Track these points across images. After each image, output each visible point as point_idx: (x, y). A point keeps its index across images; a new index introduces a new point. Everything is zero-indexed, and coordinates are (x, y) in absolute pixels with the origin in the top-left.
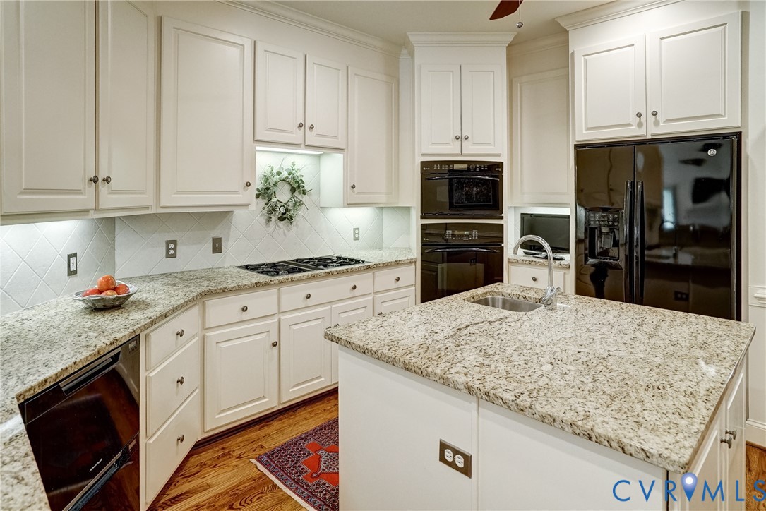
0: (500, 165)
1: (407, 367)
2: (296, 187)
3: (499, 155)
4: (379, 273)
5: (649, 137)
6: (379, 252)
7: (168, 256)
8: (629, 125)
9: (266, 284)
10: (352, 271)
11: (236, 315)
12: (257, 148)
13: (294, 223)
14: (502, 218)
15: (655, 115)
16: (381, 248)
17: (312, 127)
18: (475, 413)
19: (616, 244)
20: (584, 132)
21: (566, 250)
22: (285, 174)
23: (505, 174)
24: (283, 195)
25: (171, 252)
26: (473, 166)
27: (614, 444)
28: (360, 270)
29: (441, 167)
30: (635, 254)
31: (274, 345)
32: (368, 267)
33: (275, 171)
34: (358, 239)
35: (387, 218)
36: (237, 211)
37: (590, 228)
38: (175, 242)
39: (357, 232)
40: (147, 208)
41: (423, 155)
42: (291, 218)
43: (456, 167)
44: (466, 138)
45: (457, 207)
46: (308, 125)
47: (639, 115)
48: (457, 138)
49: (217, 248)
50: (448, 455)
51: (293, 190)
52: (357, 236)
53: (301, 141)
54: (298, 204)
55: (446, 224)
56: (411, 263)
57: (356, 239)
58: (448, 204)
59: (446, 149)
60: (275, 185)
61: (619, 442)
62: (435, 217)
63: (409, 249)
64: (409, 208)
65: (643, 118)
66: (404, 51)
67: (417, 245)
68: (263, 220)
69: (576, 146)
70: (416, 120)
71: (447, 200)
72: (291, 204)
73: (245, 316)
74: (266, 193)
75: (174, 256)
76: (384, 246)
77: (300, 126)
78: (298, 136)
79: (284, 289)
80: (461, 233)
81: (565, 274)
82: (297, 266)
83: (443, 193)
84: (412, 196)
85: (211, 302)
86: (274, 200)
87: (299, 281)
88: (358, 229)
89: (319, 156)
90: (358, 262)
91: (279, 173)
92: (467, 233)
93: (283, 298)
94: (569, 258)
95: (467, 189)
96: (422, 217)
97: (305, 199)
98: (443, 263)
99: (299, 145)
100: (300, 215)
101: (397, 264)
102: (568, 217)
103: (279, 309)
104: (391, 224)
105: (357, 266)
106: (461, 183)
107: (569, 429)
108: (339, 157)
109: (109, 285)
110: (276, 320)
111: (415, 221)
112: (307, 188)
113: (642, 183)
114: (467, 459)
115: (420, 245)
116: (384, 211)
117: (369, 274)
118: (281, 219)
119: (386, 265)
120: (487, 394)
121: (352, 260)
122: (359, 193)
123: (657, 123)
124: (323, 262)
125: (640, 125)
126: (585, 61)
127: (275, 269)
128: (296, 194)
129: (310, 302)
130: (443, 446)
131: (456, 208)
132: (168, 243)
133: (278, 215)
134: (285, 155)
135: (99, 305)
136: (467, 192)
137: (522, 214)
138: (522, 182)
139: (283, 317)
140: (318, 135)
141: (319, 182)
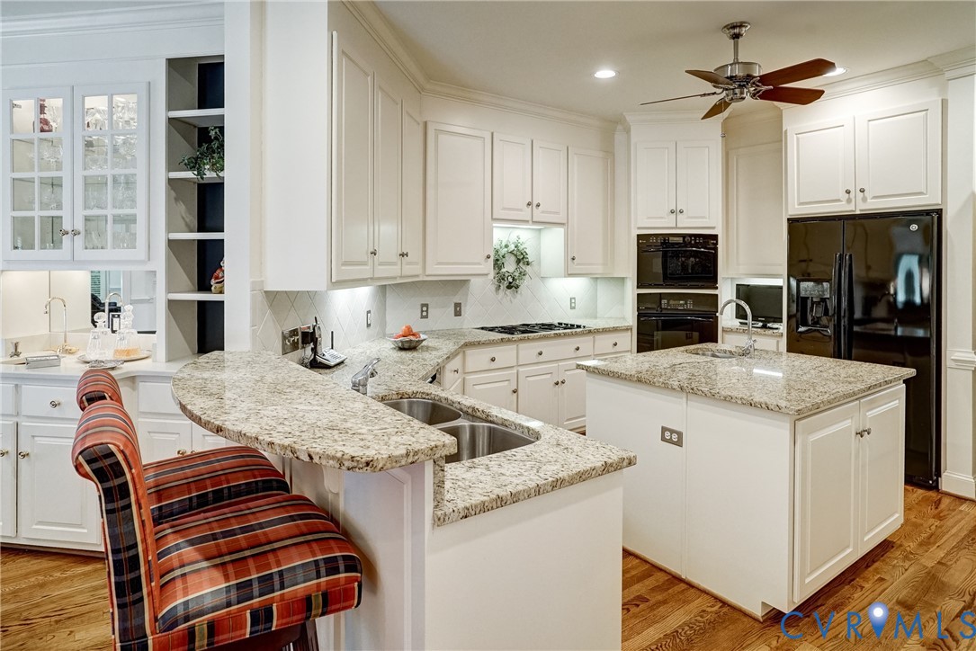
0: (715, 237)
1: (639, 381)
2: (521, 258)
3: (714, 228)
4: (598, 337)
5: (858, 212)
6: (595, 321)
7: (422, 317)
8: (839, 200)
9: (509, 340)
10: (576, 334)
11: (487, 365)
12: (494, 225)
13: (519, 292)
14: (717, 288)
15: (863, 192)
16: (596, 318)
17: (538, 205)
18: (685, 406)
19: (826, 312)
20: (796, 206)
21: (780, 320)
22: (512, 247)
23: (720, 247)
24: (510, 266)
25: (424, 314)
26: (687, 239)
27: (764, 406)
28: (582, 334)
29: (656, 240)
30: (842, 323)
31: (514, 392)
32: (590, 331)
33: (503, 244)
34: (574, 308)
35: (602, 289)
36: (474, 280)
37: (802, 298)
38: (427, 305)
39: (573, 301)
40: (417, 276)
41: (639, 228)
42: (517, 287)
43: (673, 240)
44: (681, 212)
45: (671, 279)
46: (535, 203)
47: (848, 192)
48: (672, 212)
49: (458, 313)
50: (667, 435)
51: (518, 261)
52: (573, 305)
53: (529, 218)
54: (523, 274)
55: (660, 294)
56: (627, 329)
57: (572, 308)
58: (662, 275)
59: (662, 223)
60: (503, 257)
61: (766, 404)
62: (649, 286)
63: (624, 318)
64: (623, 278)
65: (852, 195)
66: (620, 127)
67: (633, 313)
68: (493, 288)
69: (788, 219)
70: (632, 195)
71: (661, 271)
72: (517, 274)
73: (494, 365)
74: (498, 264)
75: (426, 317)
76: (598, 315)
77: (529, 204)
78: (526, 213)
79: (522, 345)
80: (676, 302)
81: (778, 342)
82: (527, 329)
83: (657, 265)
84: (628, 268)
85: (470, 352)
86: (503, 270)
87: (534, 339)
88: (574, 298)
89: (540, 229)
90: (579, 327)
91: (506, 246)
92: (681, 302)
93: (521, 353)
94: (783, 327)
95: (683, 259)
96: (638, 288)
97: (528, 269)
98: (658, 330)
99: (528, 221)
100: (525, 284)
101: (615, 330)
102: (781, 288)
103: (517, 362)
104: (605, 294)
105: (578, 330)
106: (676, 255)
107: (739, 402)
108: (560, 231)
109: (409, 332)
110: (516, 371)
111: (631, 291)
112: (530, 260)
113: (850, 256)
114: (680, 434)
115: (637, 313)
116: (599, 281)
117: (590, 338)
118: (509, 287)
119: (605, 331)
120: (692, 389)
121: (572, 326)
122: (578, 264)
123: (864, 199)
124: (550, 327)
125: (849, 201)
126: (798, 139)
127: (510, 330)
128: (521, 264)
129: (541, 358)
130: (664, 429)
131: (669, 279)
132: (423, 305)
133: (506, 283)
134: (511, 230)
135: (406, 346)
136: (683, 262)
137: (737, 285)
138: (737, 253)
139: (521, 369)
140: (543, 212)
141: (540, 254)
